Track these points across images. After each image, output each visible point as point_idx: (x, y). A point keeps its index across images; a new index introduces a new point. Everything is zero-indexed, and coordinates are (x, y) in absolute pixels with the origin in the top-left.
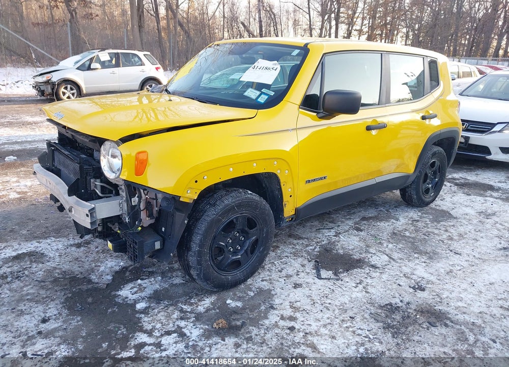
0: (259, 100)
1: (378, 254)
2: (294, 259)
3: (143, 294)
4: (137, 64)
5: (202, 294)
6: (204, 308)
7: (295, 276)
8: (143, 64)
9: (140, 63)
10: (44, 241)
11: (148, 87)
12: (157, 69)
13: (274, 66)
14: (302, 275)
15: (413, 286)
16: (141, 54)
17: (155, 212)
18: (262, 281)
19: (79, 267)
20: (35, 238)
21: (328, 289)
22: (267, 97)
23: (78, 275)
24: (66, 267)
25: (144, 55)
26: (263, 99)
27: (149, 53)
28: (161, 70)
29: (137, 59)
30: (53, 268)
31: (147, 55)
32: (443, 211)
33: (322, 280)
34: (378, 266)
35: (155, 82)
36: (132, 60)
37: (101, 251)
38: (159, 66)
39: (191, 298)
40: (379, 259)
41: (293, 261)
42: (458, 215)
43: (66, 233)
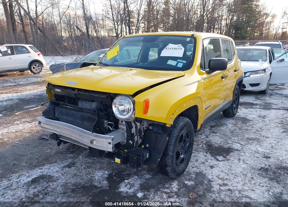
0: (178, 66)
1: (234, 143)
2: (198, 153)
3: (136, 188)
4: (25, 52)
5: (168, 181)
6: (176, 189)
7: (206, 162)
8: (29, 52)
9: (27, 51)
10: (44, 167)
11: (34, 66)
12: (39, 55)
13: (179, 47)
14: (209, 161)
15: (263, 157)
16: (27, 46)
17: (142, 136)
18: (193, 168)
19: (82, 179)
20: (36, 166)
21: (228, 166)
22: (182, 64)
23: (85, 184)
24: (73, 181)
25: (29, 47)
26: (180, 65)
27: (32, 45)
28: (41, 55)
29: (25, 49)
30: (65, 183)
31: (31, 46)
32: (242, 118)
33: (221, 162)
34: (239, 149)
35: (39, 63)
36: (22, 50)
37: (86, 167)
38: (39, 53)
39: (164, 185)
40: (236, 146)
41: (198, 154)
42: (251, 119)
43: (54, 160)
